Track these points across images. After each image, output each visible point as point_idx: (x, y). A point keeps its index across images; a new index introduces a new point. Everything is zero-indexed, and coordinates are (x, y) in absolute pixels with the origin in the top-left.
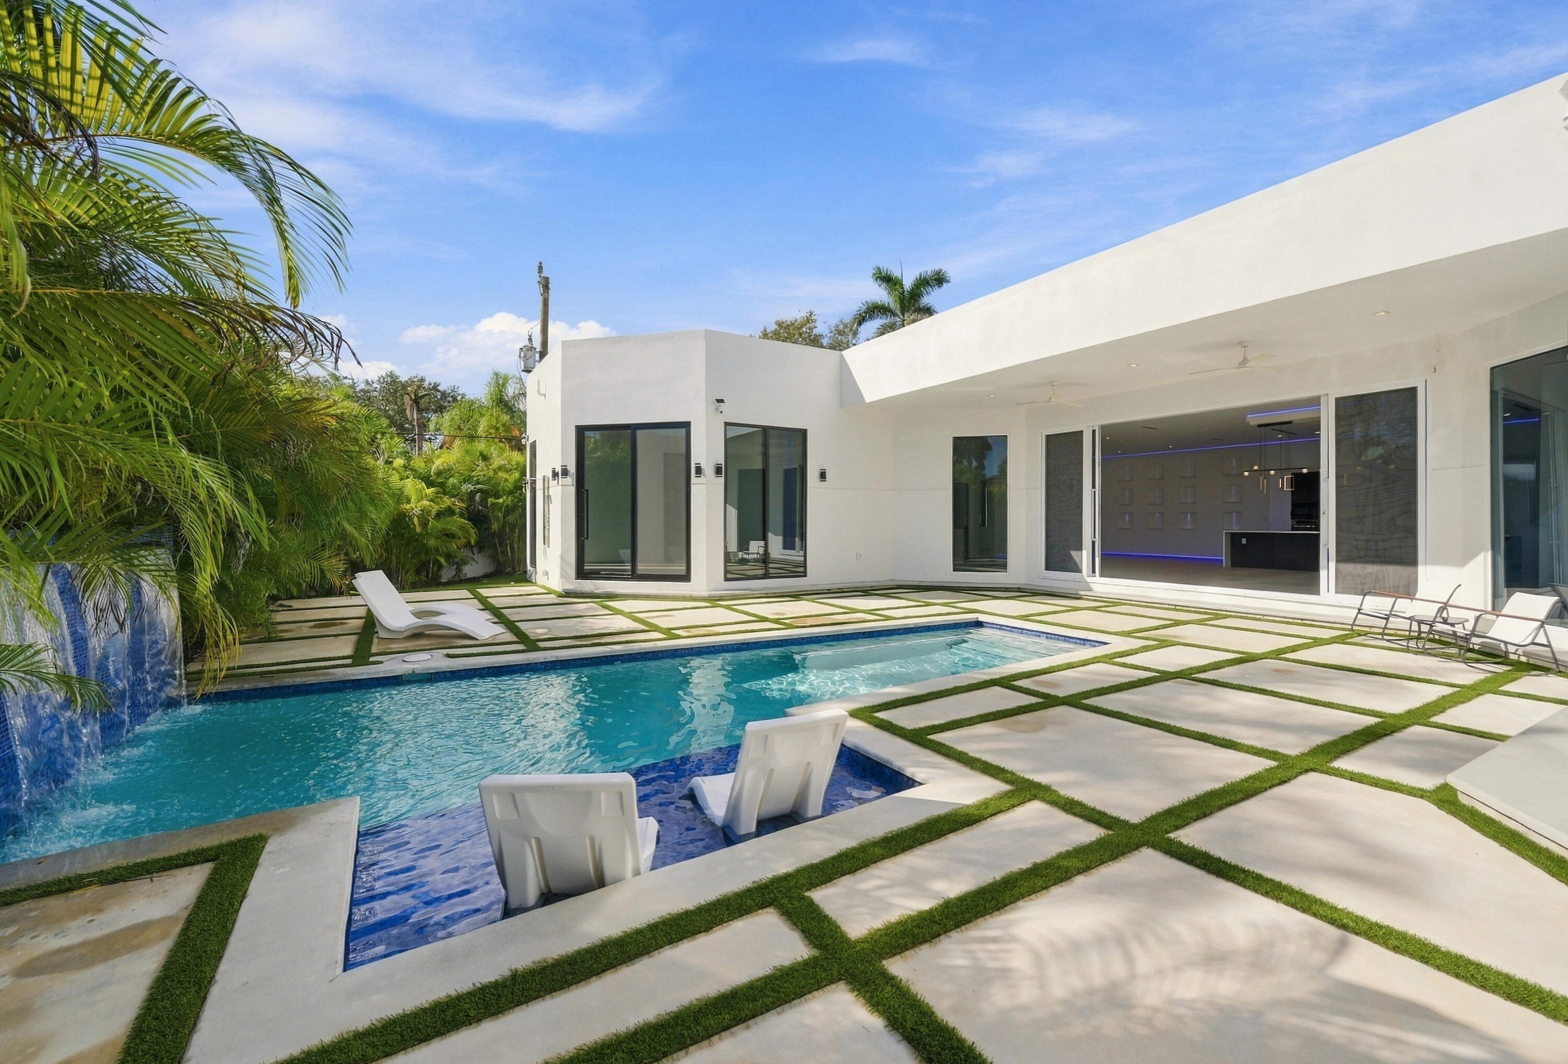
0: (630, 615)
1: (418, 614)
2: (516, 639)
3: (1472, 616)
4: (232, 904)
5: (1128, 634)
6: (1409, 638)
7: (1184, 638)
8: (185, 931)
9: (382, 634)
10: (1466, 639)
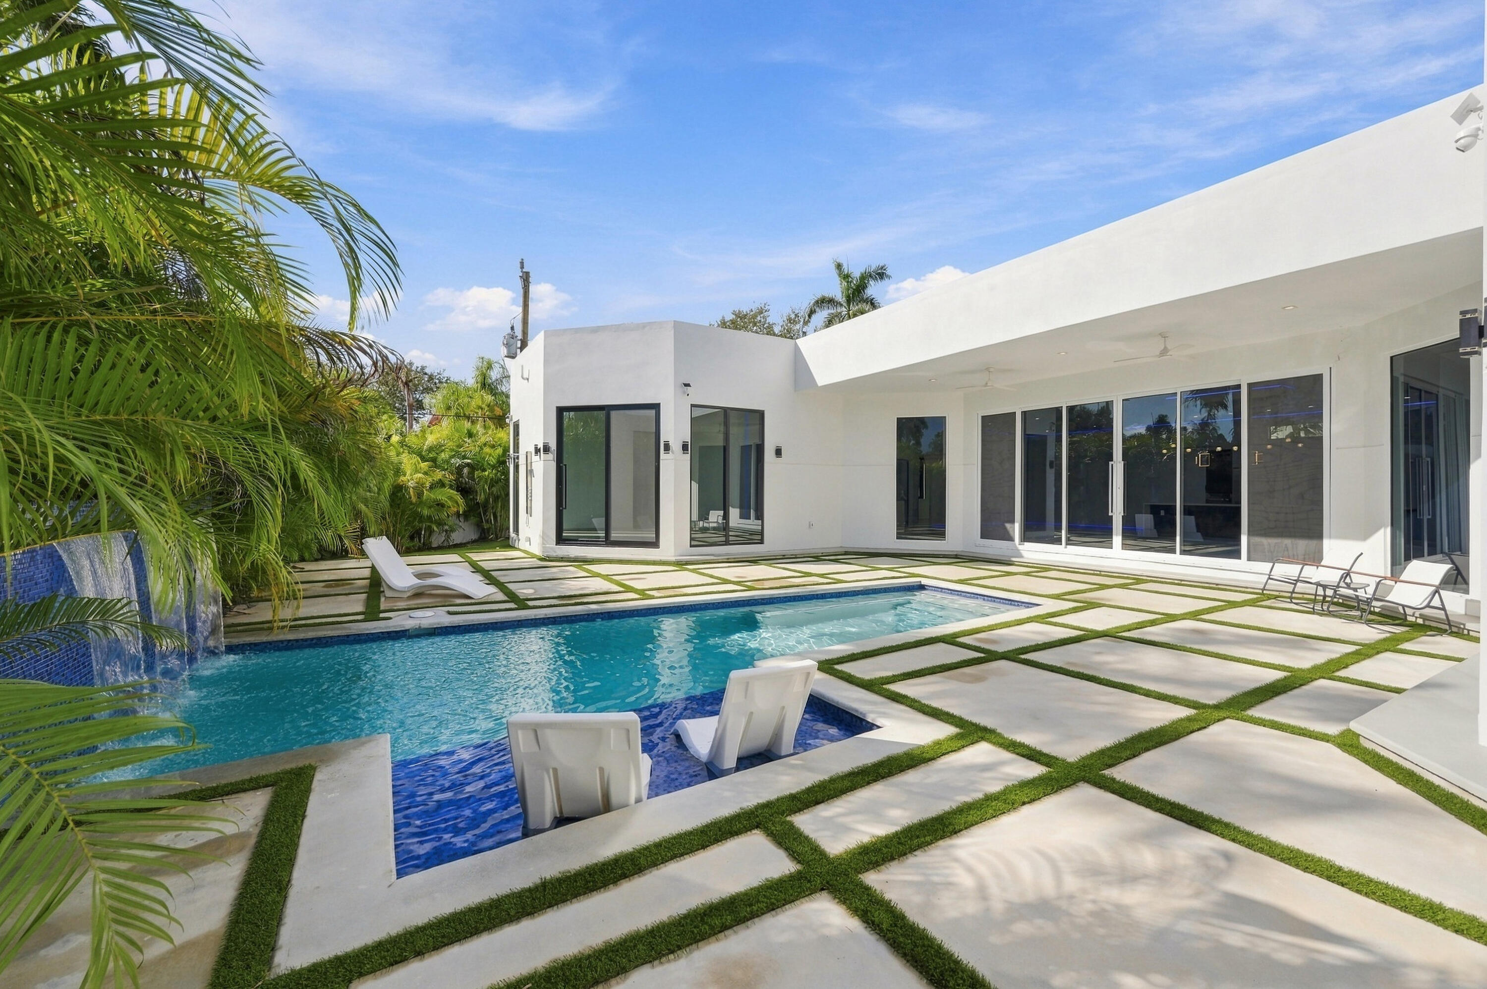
0: (607, 577)
1: (419, 576)
2: (506, 598)
3: (1373, 582)
4: (295, 822)
5: (1058, 597)
6: (1315, 601)
7: (1109, 600)
8: (259, 844)
9: (388, 593)
10: (1368, 602)
